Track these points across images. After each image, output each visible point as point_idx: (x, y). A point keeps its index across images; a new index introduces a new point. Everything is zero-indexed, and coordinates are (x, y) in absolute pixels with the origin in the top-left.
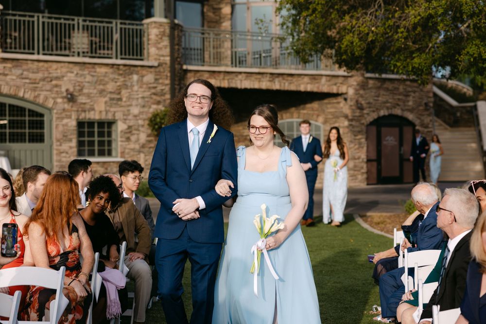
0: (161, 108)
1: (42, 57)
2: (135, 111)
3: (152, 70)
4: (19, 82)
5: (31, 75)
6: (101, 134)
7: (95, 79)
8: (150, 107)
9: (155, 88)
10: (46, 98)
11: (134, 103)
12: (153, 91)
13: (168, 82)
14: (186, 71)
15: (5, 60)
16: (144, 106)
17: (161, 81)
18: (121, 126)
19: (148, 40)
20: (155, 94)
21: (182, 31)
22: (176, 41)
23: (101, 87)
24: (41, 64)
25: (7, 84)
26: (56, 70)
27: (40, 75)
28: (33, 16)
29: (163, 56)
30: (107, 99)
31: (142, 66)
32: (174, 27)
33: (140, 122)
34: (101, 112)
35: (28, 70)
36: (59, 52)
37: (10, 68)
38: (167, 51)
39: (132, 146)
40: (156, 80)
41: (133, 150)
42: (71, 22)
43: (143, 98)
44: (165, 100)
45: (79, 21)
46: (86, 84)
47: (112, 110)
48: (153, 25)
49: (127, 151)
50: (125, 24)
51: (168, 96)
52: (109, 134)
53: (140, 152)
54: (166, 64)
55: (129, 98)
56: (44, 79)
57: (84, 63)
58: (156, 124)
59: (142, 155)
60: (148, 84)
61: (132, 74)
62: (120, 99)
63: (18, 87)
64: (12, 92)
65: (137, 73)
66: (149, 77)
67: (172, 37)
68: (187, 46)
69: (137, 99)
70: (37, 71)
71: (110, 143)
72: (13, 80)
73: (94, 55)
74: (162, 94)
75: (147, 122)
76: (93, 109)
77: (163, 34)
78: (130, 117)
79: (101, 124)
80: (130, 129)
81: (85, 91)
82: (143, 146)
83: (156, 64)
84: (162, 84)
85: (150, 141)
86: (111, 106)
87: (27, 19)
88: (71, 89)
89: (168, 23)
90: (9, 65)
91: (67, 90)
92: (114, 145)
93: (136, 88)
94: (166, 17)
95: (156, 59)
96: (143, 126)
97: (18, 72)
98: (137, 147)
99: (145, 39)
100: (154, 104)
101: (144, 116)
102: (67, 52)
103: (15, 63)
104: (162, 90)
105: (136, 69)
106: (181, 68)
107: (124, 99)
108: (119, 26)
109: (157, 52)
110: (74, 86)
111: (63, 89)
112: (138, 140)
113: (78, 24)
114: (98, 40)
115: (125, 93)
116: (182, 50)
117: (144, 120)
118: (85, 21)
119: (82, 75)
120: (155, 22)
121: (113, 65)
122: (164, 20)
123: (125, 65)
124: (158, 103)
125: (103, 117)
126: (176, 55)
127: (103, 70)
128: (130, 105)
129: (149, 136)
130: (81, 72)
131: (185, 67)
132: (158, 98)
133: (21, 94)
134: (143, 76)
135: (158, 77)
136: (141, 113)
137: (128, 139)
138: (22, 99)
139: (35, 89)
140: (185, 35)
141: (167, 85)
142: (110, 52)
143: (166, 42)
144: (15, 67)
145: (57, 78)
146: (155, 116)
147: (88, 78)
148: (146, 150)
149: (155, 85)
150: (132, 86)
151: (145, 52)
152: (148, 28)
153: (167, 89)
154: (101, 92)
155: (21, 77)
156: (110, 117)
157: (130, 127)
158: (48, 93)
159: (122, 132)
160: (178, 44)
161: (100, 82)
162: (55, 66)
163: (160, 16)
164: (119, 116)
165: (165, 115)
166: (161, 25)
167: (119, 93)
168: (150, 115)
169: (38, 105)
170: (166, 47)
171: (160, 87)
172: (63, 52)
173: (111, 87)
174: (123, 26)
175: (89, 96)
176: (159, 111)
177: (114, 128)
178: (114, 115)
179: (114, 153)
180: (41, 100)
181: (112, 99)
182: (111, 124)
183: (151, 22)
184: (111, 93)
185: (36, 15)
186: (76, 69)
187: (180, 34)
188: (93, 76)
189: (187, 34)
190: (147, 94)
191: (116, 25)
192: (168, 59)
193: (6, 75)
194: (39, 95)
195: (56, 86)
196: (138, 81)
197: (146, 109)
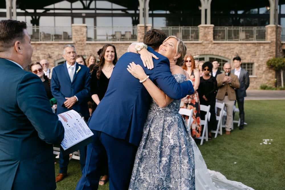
0: (272, 58)
1: (227, 42)
2: (261, 59)
3: (268, 44)
4: (219, 51)
5: (224, 48)
6: (248, 68)
7: (246, 48)
8: (267, 57)
9: (269, 50)
10: (229, 56)
11: (261, 56)
12: (269, 52)
13: (275, 48)
14: (282, 44)
15: (215, 43)
16: (265, 57)
17: (272, 48)
18: (256, 65)
19: (267, 33)
20: (269, 53)
21: (281, 29)
22: (278, 33)
23: (248, 51)
24: (227, 44)
25: (215, 51)
26: (232, 46)
27: (226, 48)
28: (224, 28)
29: (273, 39)
30: (250, 55)
31: (265, 43)
32: (277, 28)
33: (263, 63)
34: (248, 60)
35: (222, 46)
36: (235, 40)
37: (216, 46)
38: (275, 37)
39: (260, 71)
40: (270, 48)
41: (260, 73)
42: (238, 29)
43: (265, 54)
44: (273, 55)
45: (241, 28)
46: (243, 50)
47: (253, 59)
48: (269, 28)
49: (258, 73)
50: (258, 28)
51: (274, 53)
52: (252, 68)
53: (263, 74)
54: (274, 42)
55: (259, 55)
56: (228, 49)
57: (242, 43)
58: (269, 64)
59: (264, 75)
60: (266, 49)
61: (260, 46)
62: (256, 55)
63: (219, 52)
64: (217, 54)
65: (263, 45)
66: (267, 47)
67: (277, 32)
68: (283, 34)
69: (262, 55)
70: (226, 46)
71: (252, 71)
72: (217, 50)
73: (248, 40)
74: (272, 52)
75: (266, 63)
76: (245, 59)
77: (273, 31)
78: (259, 61)
79: (248, 64)
80: (259, 66)
81: (243, 53)
82: (264, 72)
83: (270, 42)
84: (272, 49)
85: (267, 70)
86: (252, 58)
87: (222, 29)
88: (238, 52)
89: (275, 27)
90: (216, 45)
91: (236, 53)
92: (253, 72)
93: (262, 51)
94: (274, 24)
95: (270, 40)
96: (264, 64)
97: (219, 47)
98: (262, 72)
99: (266, 33)
100: (269, 56)
101: (265, 61)
102: (238, 39)
103: (218, 44)
104: (272, 51)
105: (262, 44)
106: (281, 43)
107: (257, 55)
108: (256, 29)
109: (271, 37)
110: (239, 51)
111: (235, 52)
112: (262, 70)
113: (241, 29)
114: (249, 34)
115: (257, 53)
116: (281, 36)
117: (265, 62)
118: (243, 28)
119: (241, 47)
120: (270, 27)
121: (253, 43)
122: (274, 25)
123: (258, 43)
124: (271, 56)
125: (249, 62)
126: (278, 38)
127: (249, 45)
128: (259, 57)
129: (267, 68)
130: (241, 46)
131: (282, 42)
132: (270, 54)
133: (220, 55)
134: (264, 46)
135: (270, 47)
136: (264, 60)
137: (258, 69)
138: (220, 56)
139: (224, 53)
140: (282, 31)
141: (274, 49)
142: (252, 38)
143: (274, 33)
144: (218, 45)
145: (233, 49)
146: (269, 61)
147: (244, 48)
148: (265, 73)
149: (269, 49)
150: (260, 50)
151: (266, 38)
152: (267, 29)
153: (274, 51)
154: (249, 53)
155: (220, 49)
156: (252, 62)
157: (259, 65)
158: (229, 54)
159: (256, 67)
160: (279, 34)
161: (248, 49)
162: (232, 44)
163: (272, 24)
164: (255, 61)
165: (273, 60)
166: (272, 27)
167: (255, 53)
168: (267, 61)
169: (226, 58)
170: (274, 35)
171: (271, 50)
172: (236, 39)
173: (252, 51)
174: (258, 29)
175: (244, 54)
176: (271, 59)
177: (253, 65)
178: (253, 61)
179: (253, 74)
180: (227, 56)
181: (252, 55)
182: (252, 64)
183: (268, 27)
184: (252, 53)
185: (225, 27)
186: (239, 45)
187: (280, 30)
188: (245, 47)
189: (283, 30)
190: (266, 53)
191: (255, 29)
192: (275, 40)
193: (214, 48)
194: (226, 55)
195: (232, 51)
196: (263, 48)
197: (265, 58)
